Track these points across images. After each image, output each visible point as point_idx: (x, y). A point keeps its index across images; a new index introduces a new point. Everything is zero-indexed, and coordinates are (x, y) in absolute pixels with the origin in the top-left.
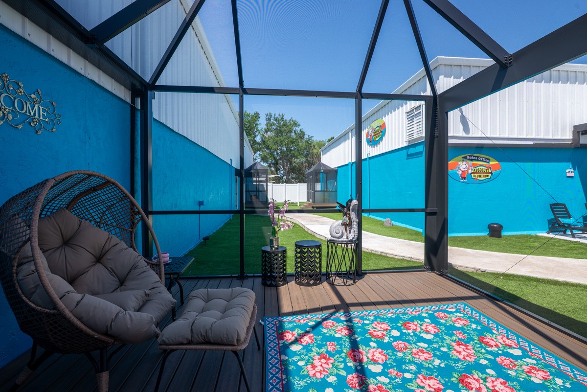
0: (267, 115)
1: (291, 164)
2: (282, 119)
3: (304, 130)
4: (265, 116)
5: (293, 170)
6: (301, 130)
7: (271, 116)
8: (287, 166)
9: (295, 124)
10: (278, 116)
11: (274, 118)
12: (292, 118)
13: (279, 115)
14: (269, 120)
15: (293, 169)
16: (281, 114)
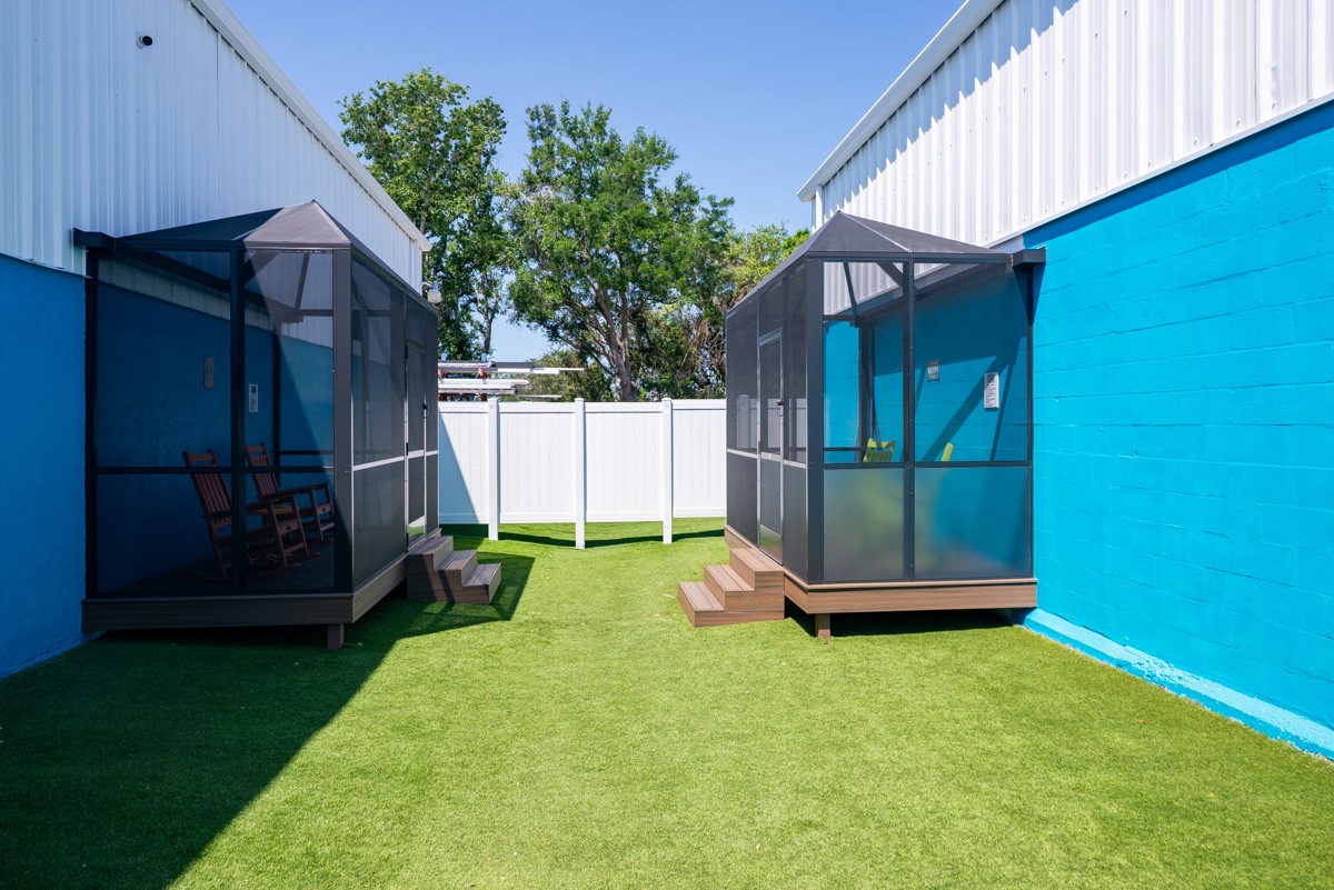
0: (535, 115)
1: (642, 329)
2: (600, 126)
3: (694, 182)
4: (527, 117)
5: (649, 353)
6: (679, 182)
7: (551, 119)
8: (624, 334)
9: (656, 153)
10: (581, 117)
11: (565, 121)
12: (640, 129)
13: (587, 115)
14: (545, 133)
15: (650, 350)
16: (594, 111)
